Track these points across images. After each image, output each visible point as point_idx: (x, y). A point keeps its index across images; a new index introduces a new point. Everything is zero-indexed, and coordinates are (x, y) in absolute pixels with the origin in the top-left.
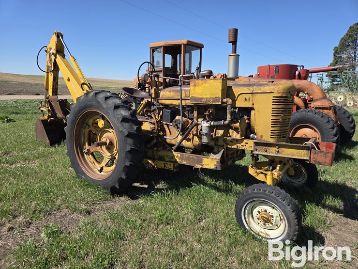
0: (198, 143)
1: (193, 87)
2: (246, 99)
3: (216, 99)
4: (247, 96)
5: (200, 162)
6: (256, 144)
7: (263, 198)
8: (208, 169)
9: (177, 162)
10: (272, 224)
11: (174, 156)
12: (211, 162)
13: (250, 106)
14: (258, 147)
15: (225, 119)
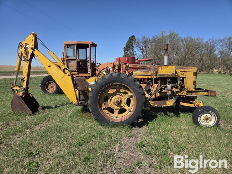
0: (159, 96)
1: (161, 70)
2: (182, 74)
3: (173, 74)
4: (183, 73)
5: (165, 103)
6: (187, 92)
7: (208, 110)
8: (169, 106)
9: (152, 106)
10: (209, 120)
11: (150, 103)
12: (170, 103)
13: (184, 77)
14: (188, 94)
15: (177, 83)
